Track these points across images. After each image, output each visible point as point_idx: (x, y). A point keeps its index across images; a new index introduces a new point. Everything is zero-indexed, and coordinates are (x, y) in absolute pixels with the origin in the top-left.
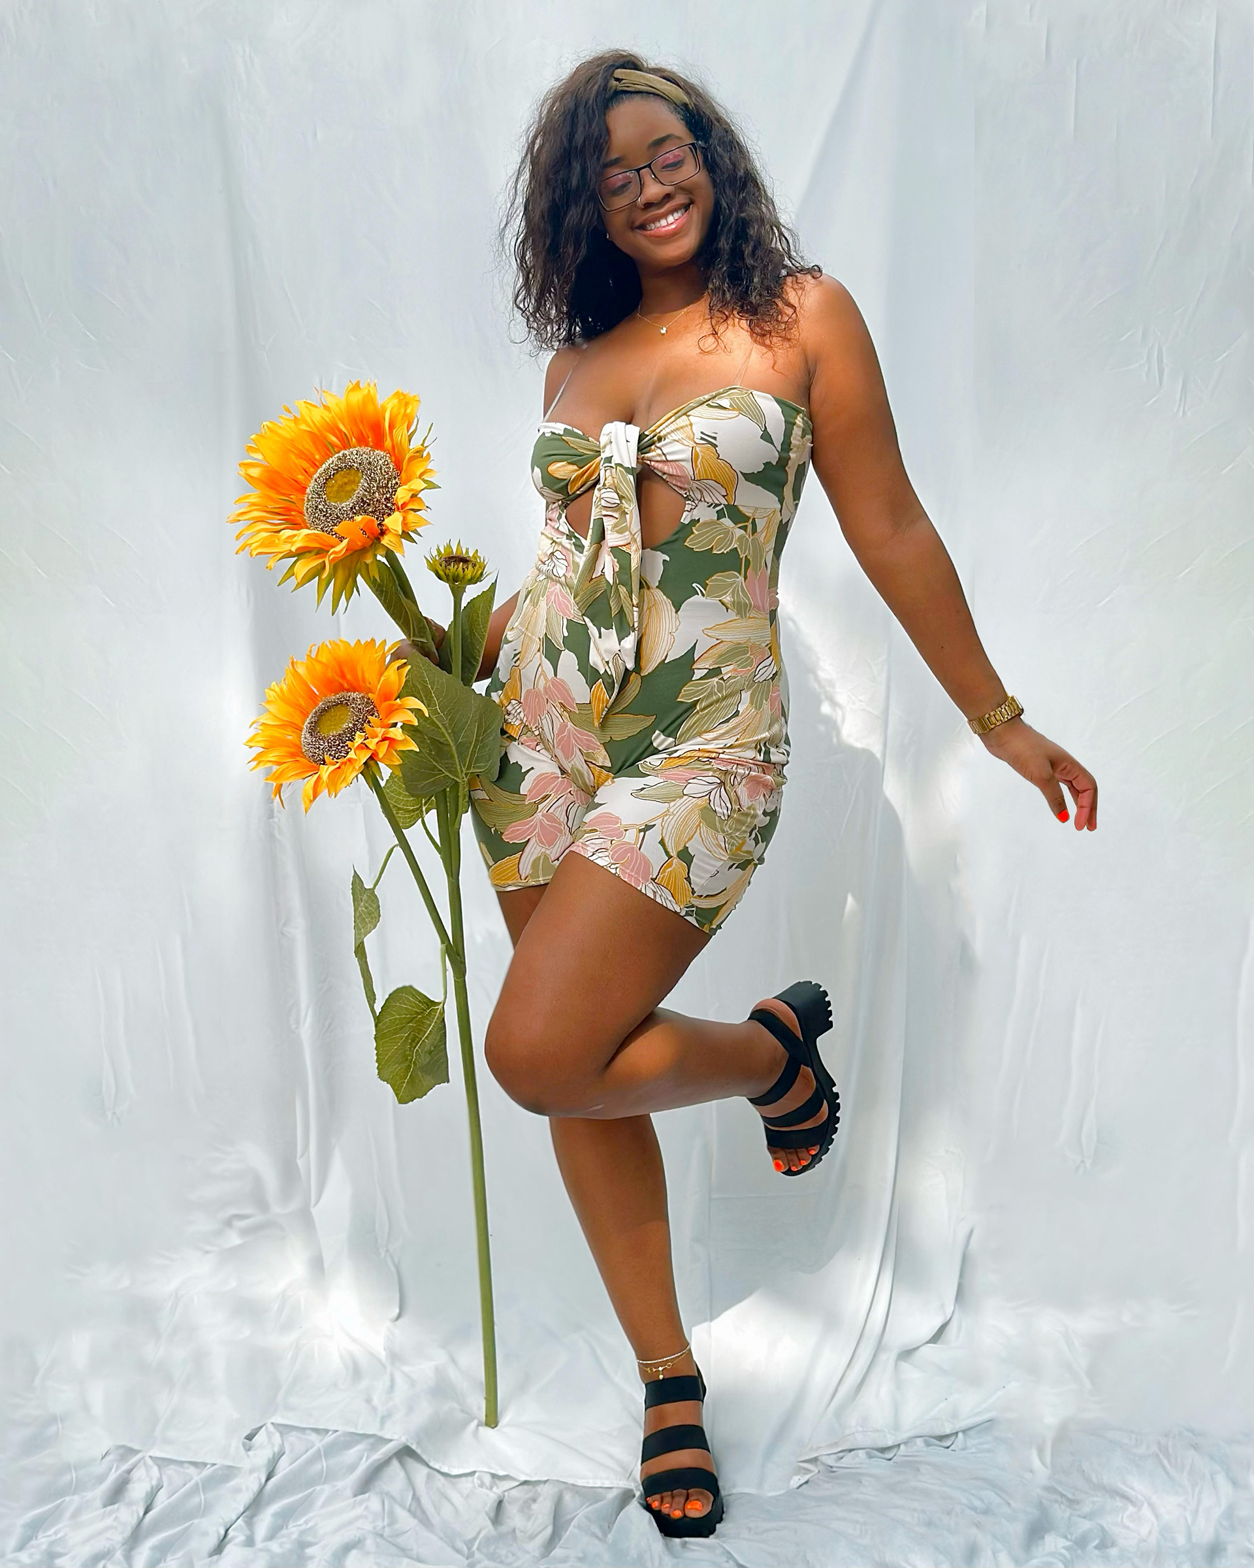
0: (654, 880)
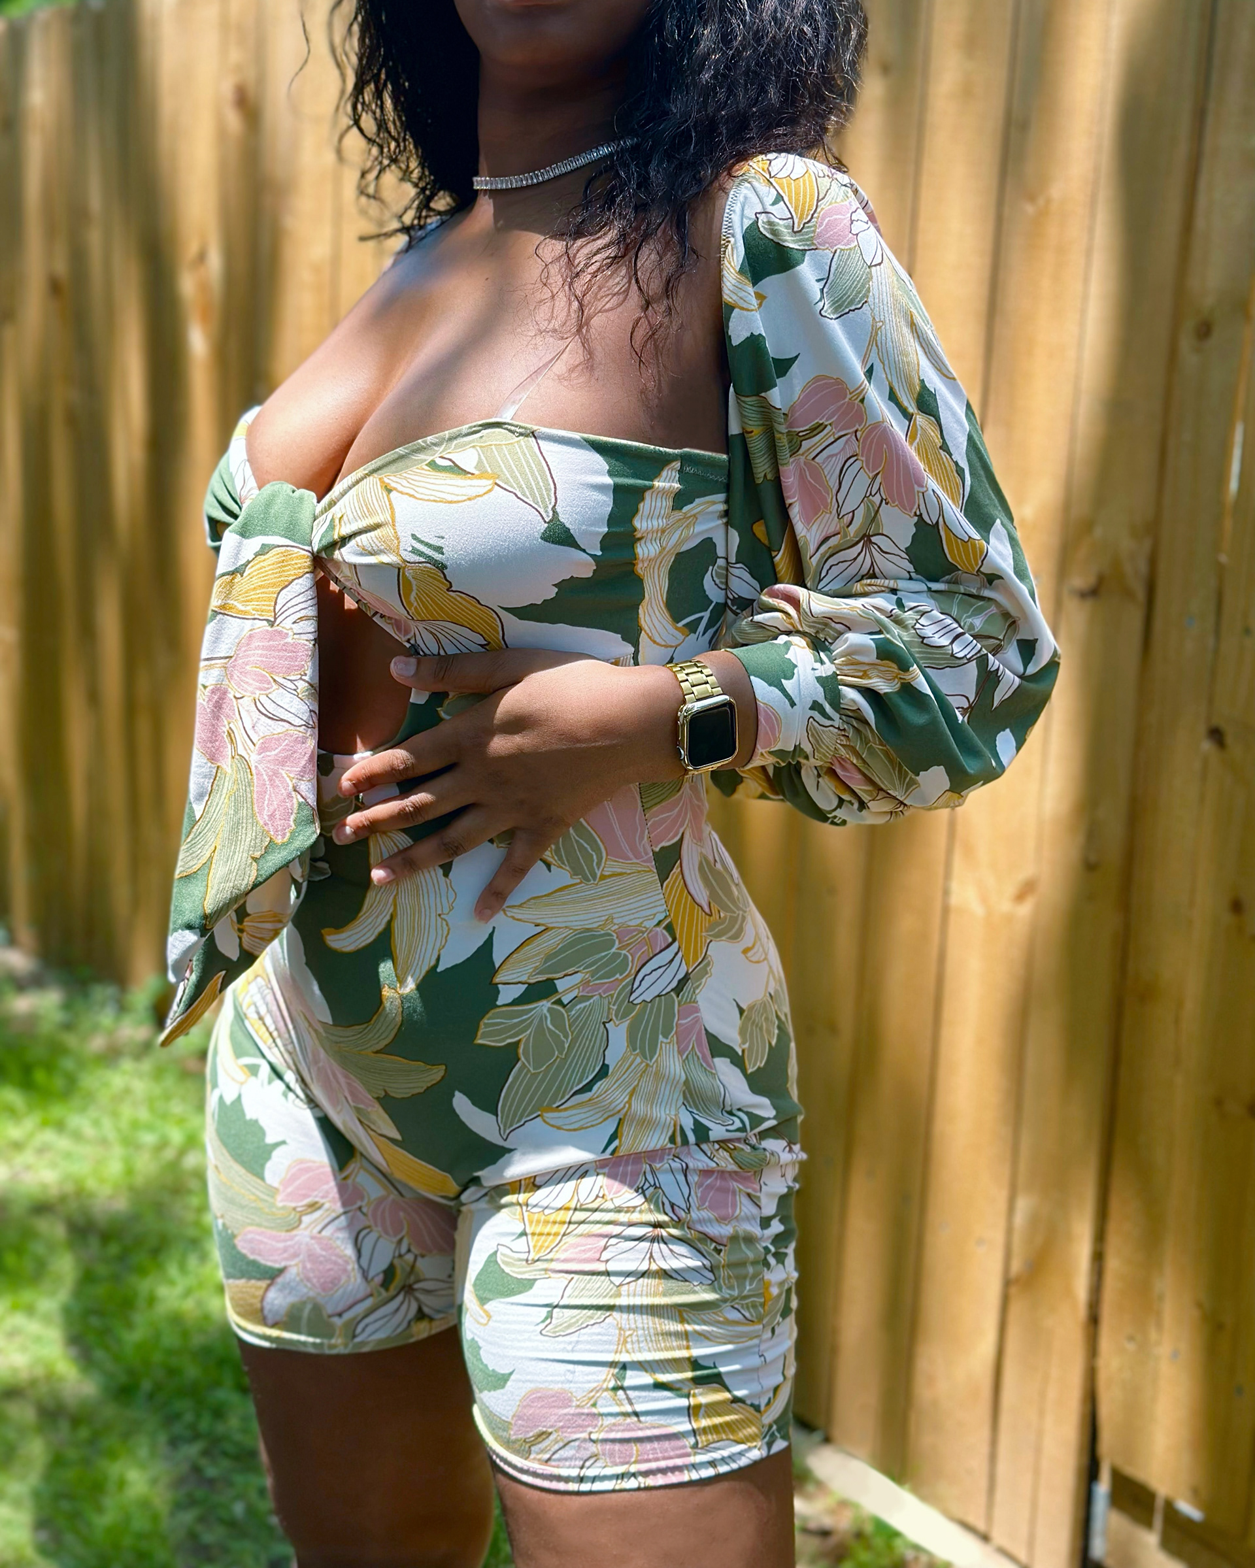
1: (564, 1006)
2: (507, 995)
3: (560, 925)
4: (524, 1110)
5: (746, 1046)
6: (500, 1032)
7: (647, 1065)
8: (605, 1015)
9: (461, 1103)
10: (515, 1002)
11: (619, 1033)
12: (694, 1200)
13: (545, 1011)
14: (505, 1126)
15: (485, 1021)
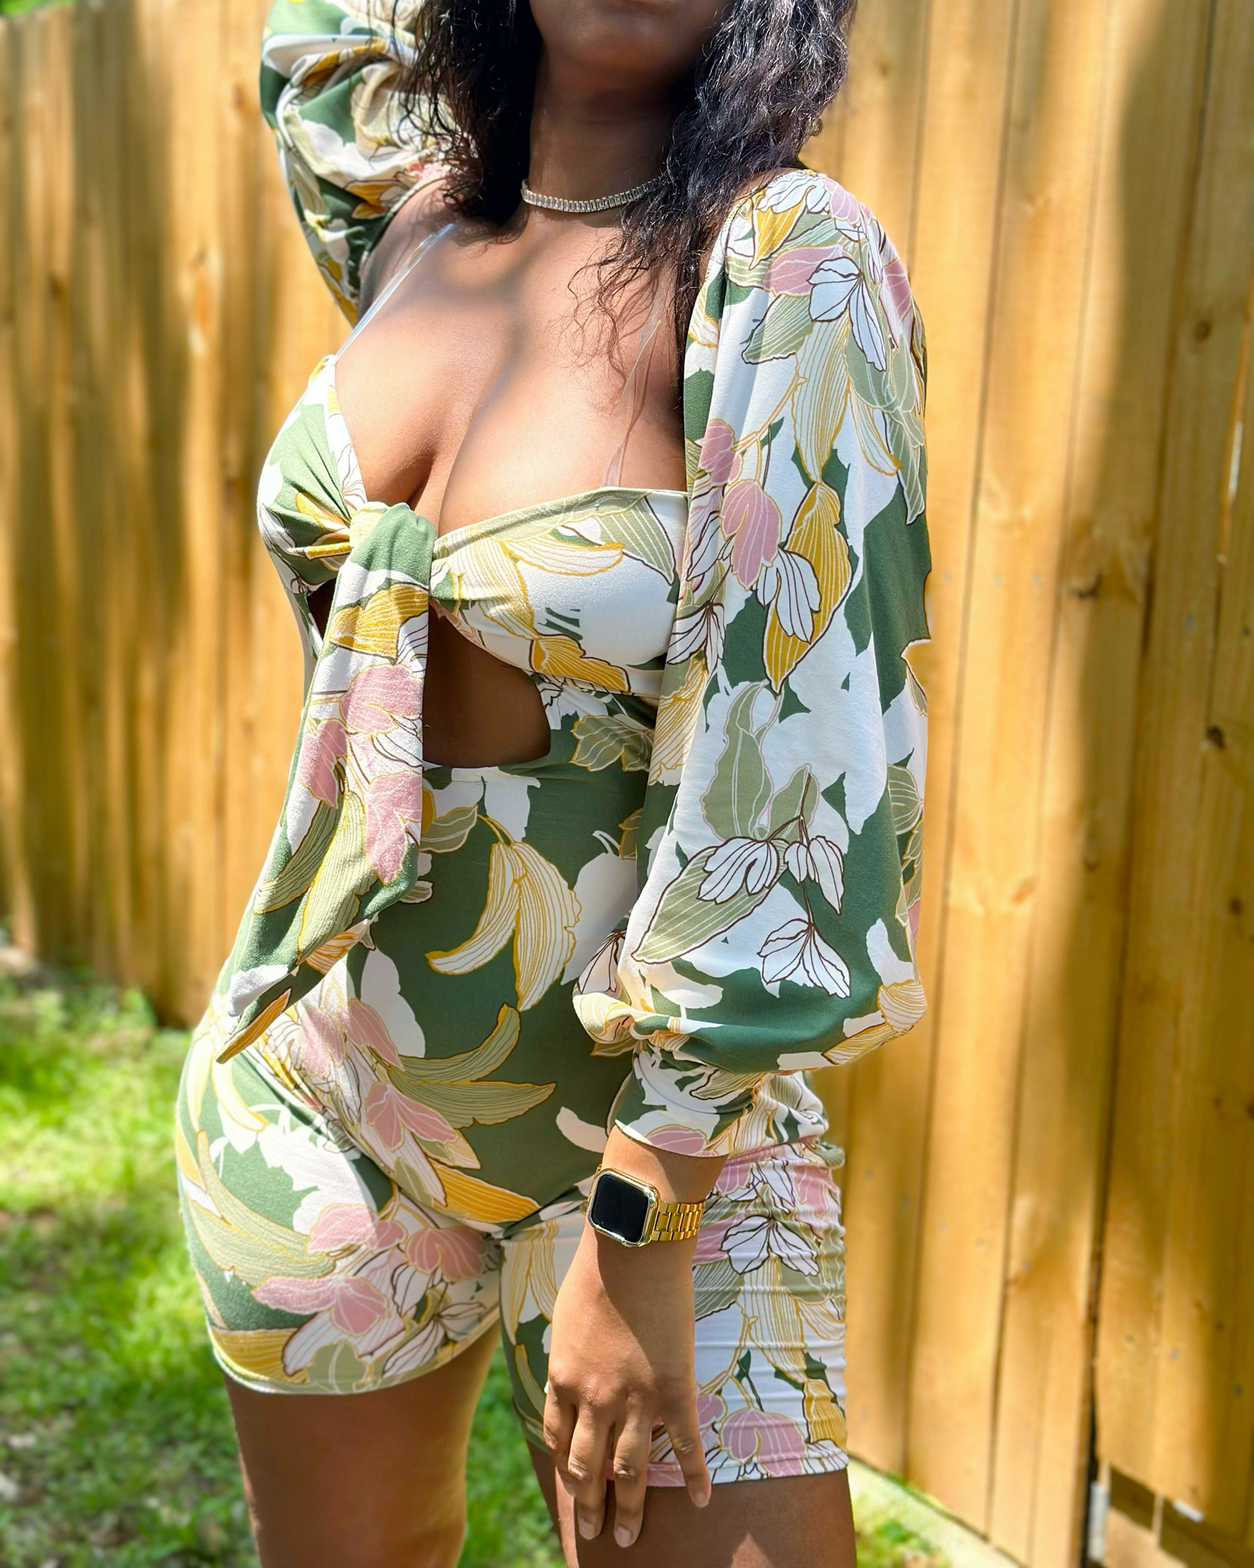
12: (795, 1194)
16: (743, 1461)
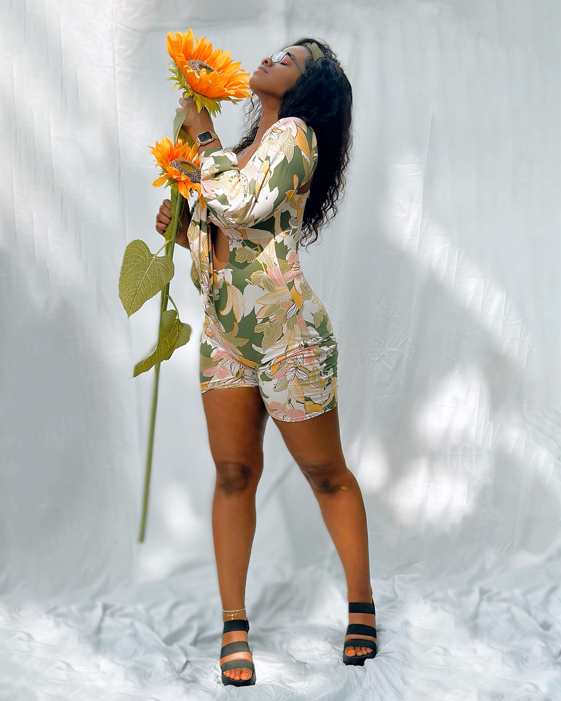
0: (306, 413)
1: (272, 322)
2: (259, 321)
3: (268, 304)
4: (267, 346)
5: (315, 322)
6: (259, 330)
7: (292, 331)
8: (281, 323)
9: (254, 346)
10: (261, 323)
11: (285, 326)
12: (304, 361)
13: (268, 324)
14: (264, 349)
15: (256, 327)
16: (291, 418)
